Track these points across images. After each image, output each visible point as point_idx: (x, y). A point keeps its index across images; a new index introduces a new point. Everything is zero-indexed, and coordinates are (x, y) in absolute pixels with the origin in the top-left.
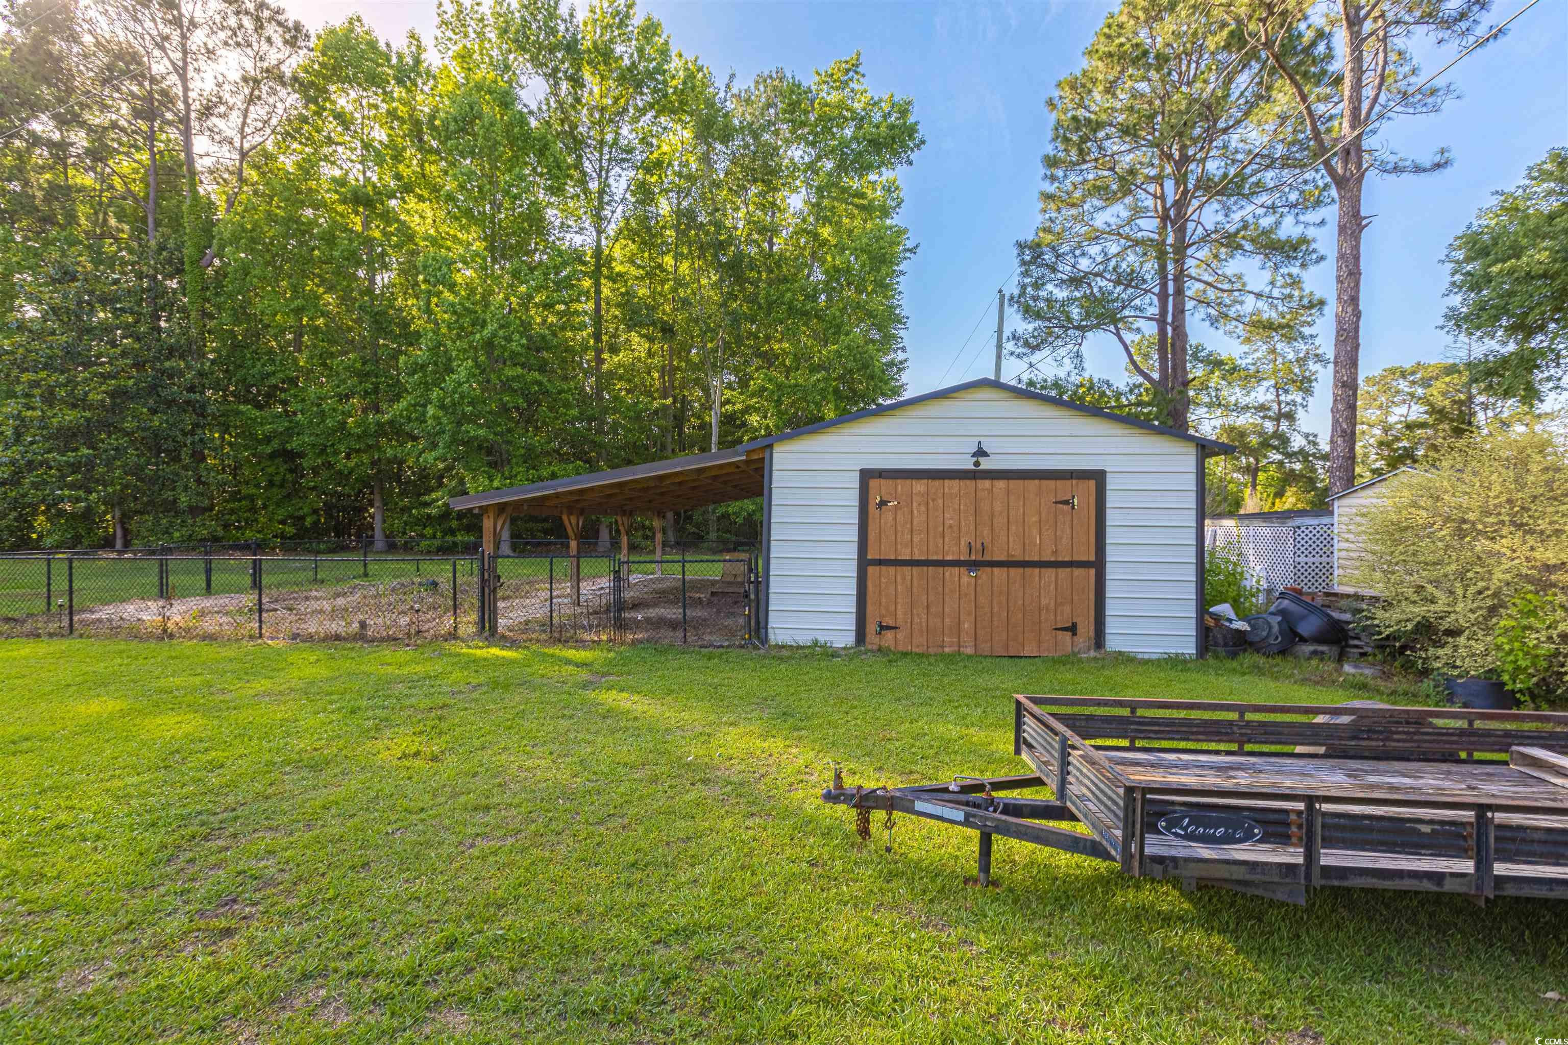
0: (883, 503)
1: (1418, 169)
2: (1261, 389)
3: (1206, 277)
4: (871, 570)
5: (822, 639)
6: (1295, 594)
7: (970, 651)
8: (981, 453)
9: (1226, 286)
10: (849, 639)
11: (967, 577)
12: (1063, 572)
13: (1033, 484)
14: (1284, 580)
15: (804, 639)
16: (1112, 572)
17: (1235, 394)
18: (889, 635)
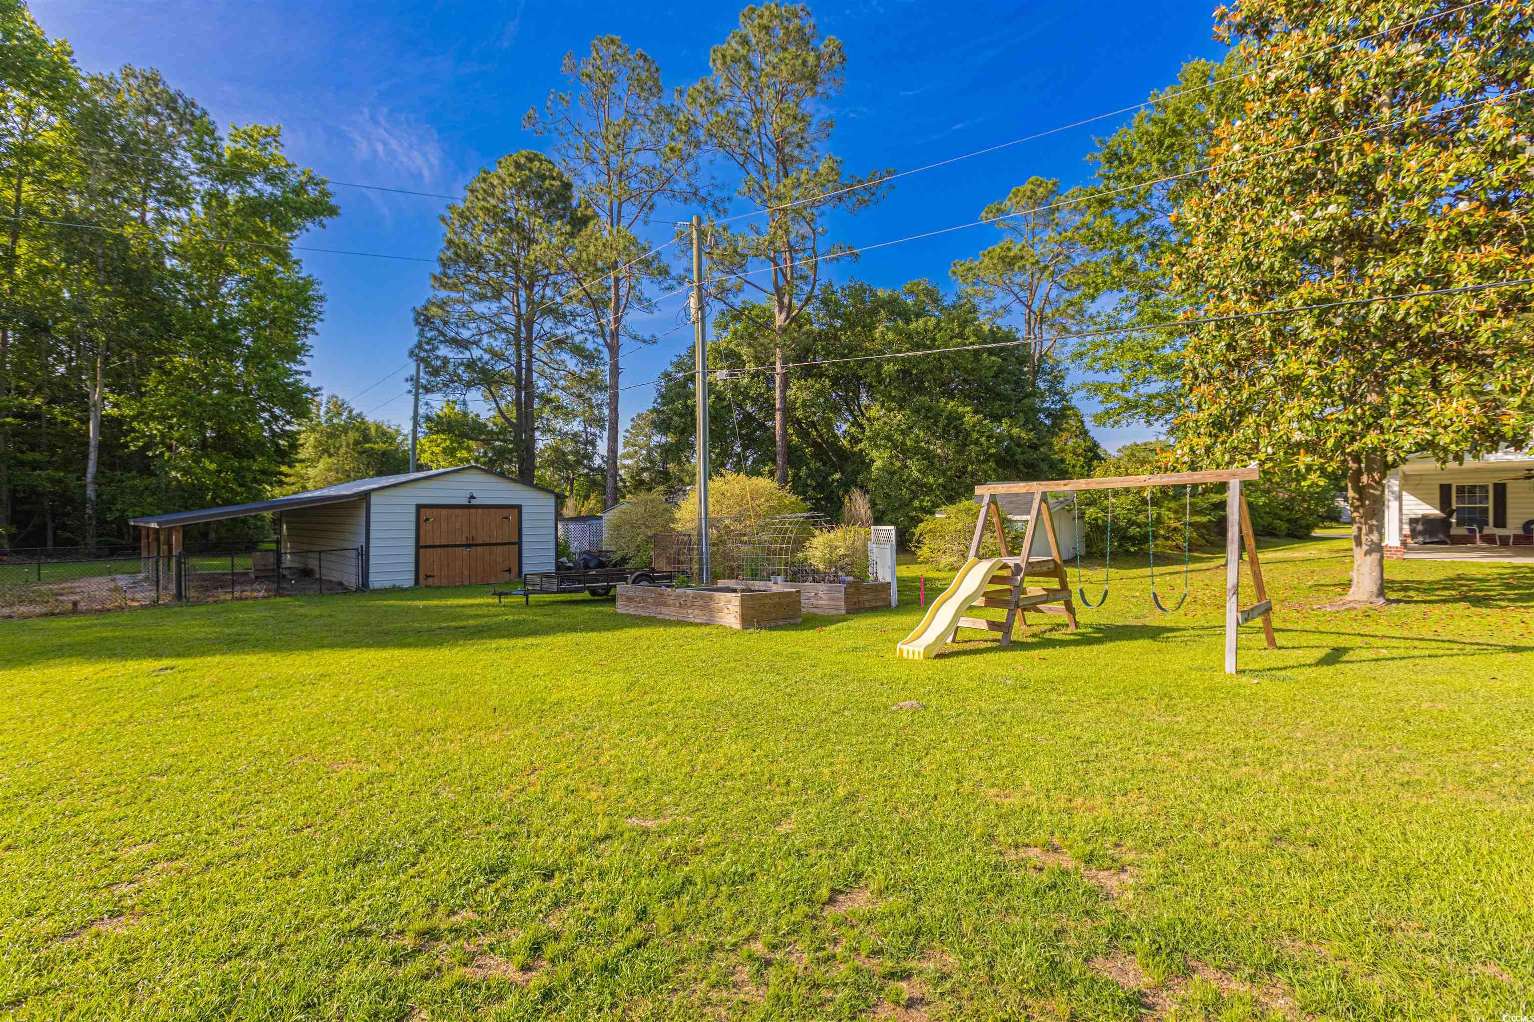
0: (427, 519)
1: (644, 341)
2: (575, 423)
3: (545, 359)
4: (422, 550)
5: (397, 584)
6: (588, 552)
7: (467, 583)
8: (472, 497)
9: (556, 366)
10: (412, 583)
11: (465, 551)
12: (506, 547)
13: (493, 510)
14: (587, 546)
15: (388, 585)
16: (525, 546)
17: (559, 424)
18: (430, 579)
